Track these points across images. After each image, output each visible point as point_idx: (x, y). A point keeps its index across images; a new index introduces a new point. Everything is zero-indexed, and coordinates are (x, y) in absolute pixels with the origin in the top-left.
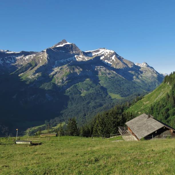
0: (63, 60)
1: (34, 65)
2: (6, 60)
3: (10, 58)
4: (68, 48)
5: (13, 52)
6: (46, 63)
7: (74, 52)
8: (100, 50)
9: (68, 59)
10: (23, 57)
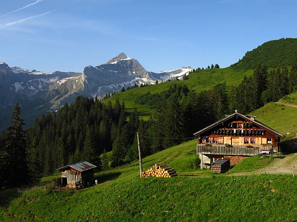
0: (112, 85)
1: (63, 92)
2: (30, 84)
3: (37, 81)
4: (124, 66)
5: (41, 73)
6: (81, 89)
7: (134, 73)
8: (182, 70)
9: (122, 83)
10: (57, 81)
